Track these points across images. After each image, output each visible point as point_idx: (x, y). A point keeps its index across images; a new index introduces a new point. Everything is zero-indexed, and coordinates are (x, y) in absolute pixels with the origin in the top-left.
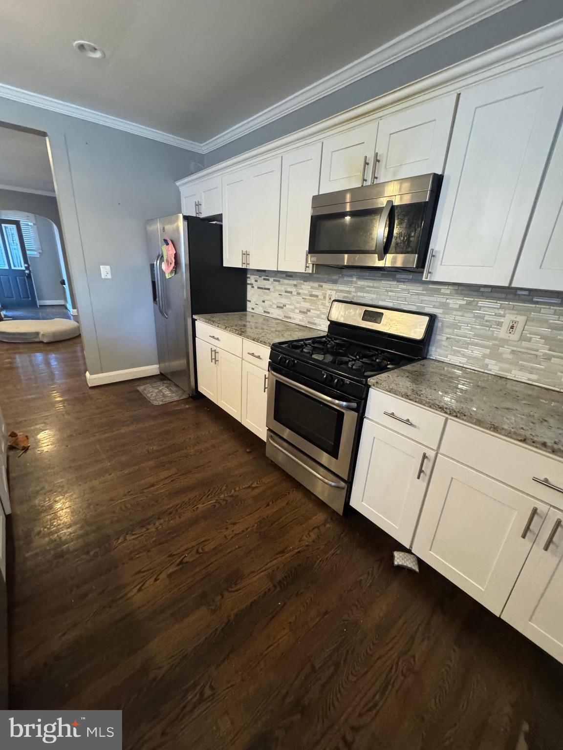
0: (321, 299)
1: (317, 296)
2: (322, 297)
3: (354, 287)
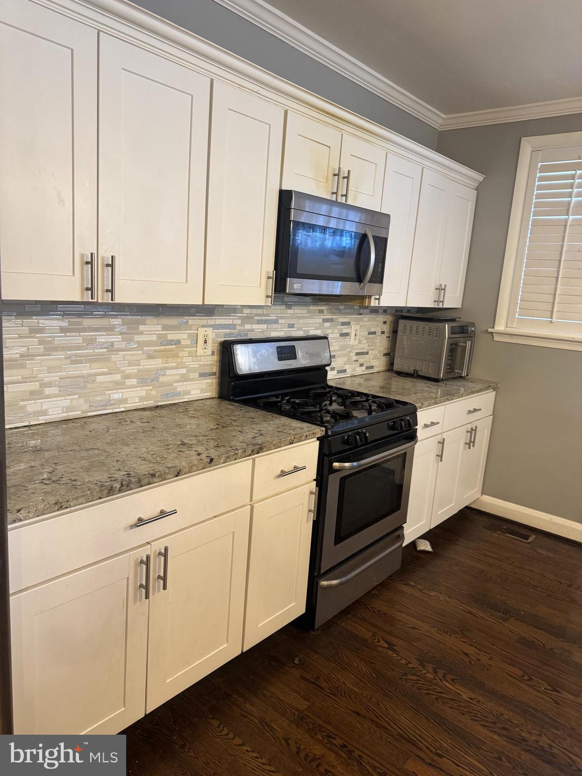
0: (187, 346)
1: (178, 342)
2: (188, 342)
3: (239, 318)
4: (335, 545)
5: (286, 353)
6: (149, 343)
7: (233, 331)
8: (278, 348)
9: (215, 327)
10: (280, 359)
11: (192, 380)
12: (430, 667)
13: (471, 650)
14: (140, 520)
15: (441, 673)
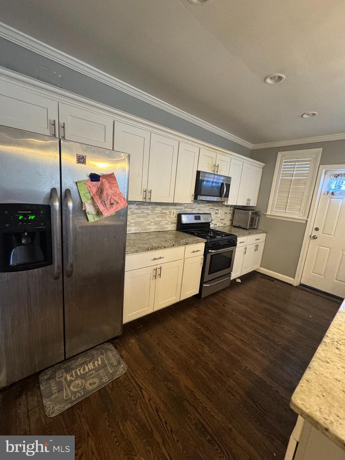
0: (168, 215)
1: (166, 213)
2: (168, 213)
3: (184, 207)
4: (209, 274)
5: (197, 218)
6: (158, 213)
7: (182, 211)
8: (195, 216)
9: (176, 209)
10: (195, 220)
11: (169, 224)
12: (235, 312)
13: (249, 310)
14: (155, 258)
15: (238, 314)
